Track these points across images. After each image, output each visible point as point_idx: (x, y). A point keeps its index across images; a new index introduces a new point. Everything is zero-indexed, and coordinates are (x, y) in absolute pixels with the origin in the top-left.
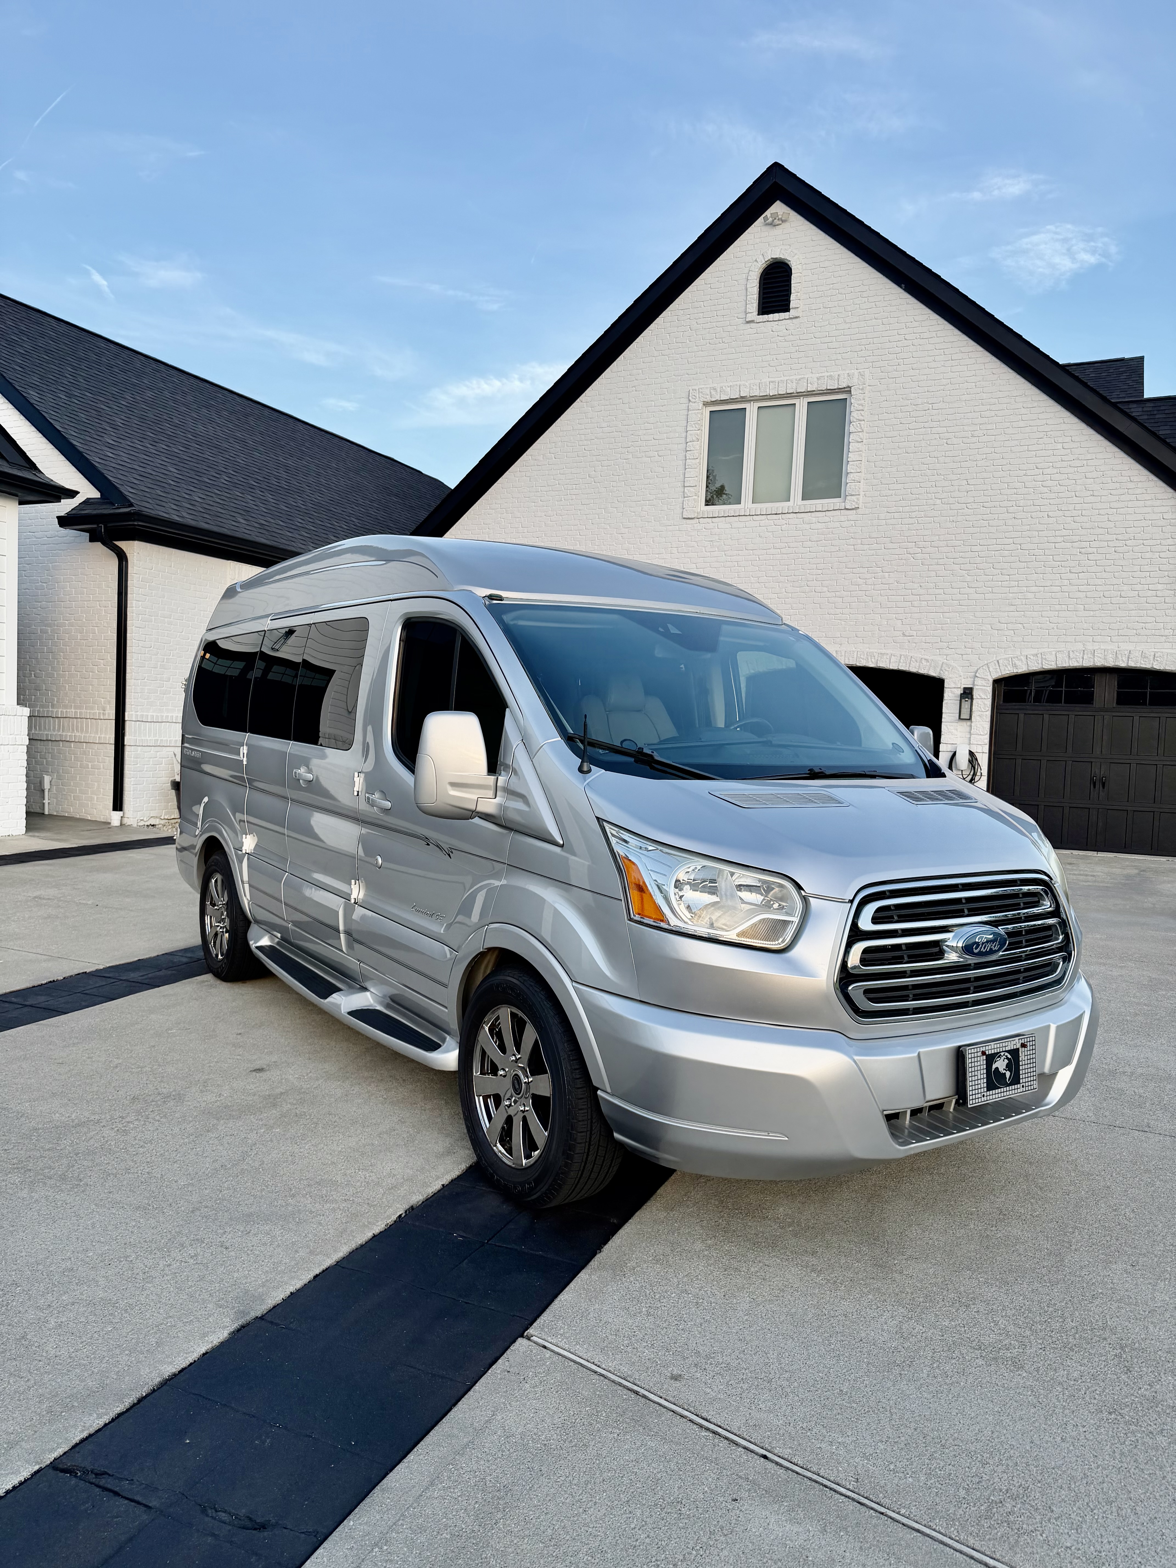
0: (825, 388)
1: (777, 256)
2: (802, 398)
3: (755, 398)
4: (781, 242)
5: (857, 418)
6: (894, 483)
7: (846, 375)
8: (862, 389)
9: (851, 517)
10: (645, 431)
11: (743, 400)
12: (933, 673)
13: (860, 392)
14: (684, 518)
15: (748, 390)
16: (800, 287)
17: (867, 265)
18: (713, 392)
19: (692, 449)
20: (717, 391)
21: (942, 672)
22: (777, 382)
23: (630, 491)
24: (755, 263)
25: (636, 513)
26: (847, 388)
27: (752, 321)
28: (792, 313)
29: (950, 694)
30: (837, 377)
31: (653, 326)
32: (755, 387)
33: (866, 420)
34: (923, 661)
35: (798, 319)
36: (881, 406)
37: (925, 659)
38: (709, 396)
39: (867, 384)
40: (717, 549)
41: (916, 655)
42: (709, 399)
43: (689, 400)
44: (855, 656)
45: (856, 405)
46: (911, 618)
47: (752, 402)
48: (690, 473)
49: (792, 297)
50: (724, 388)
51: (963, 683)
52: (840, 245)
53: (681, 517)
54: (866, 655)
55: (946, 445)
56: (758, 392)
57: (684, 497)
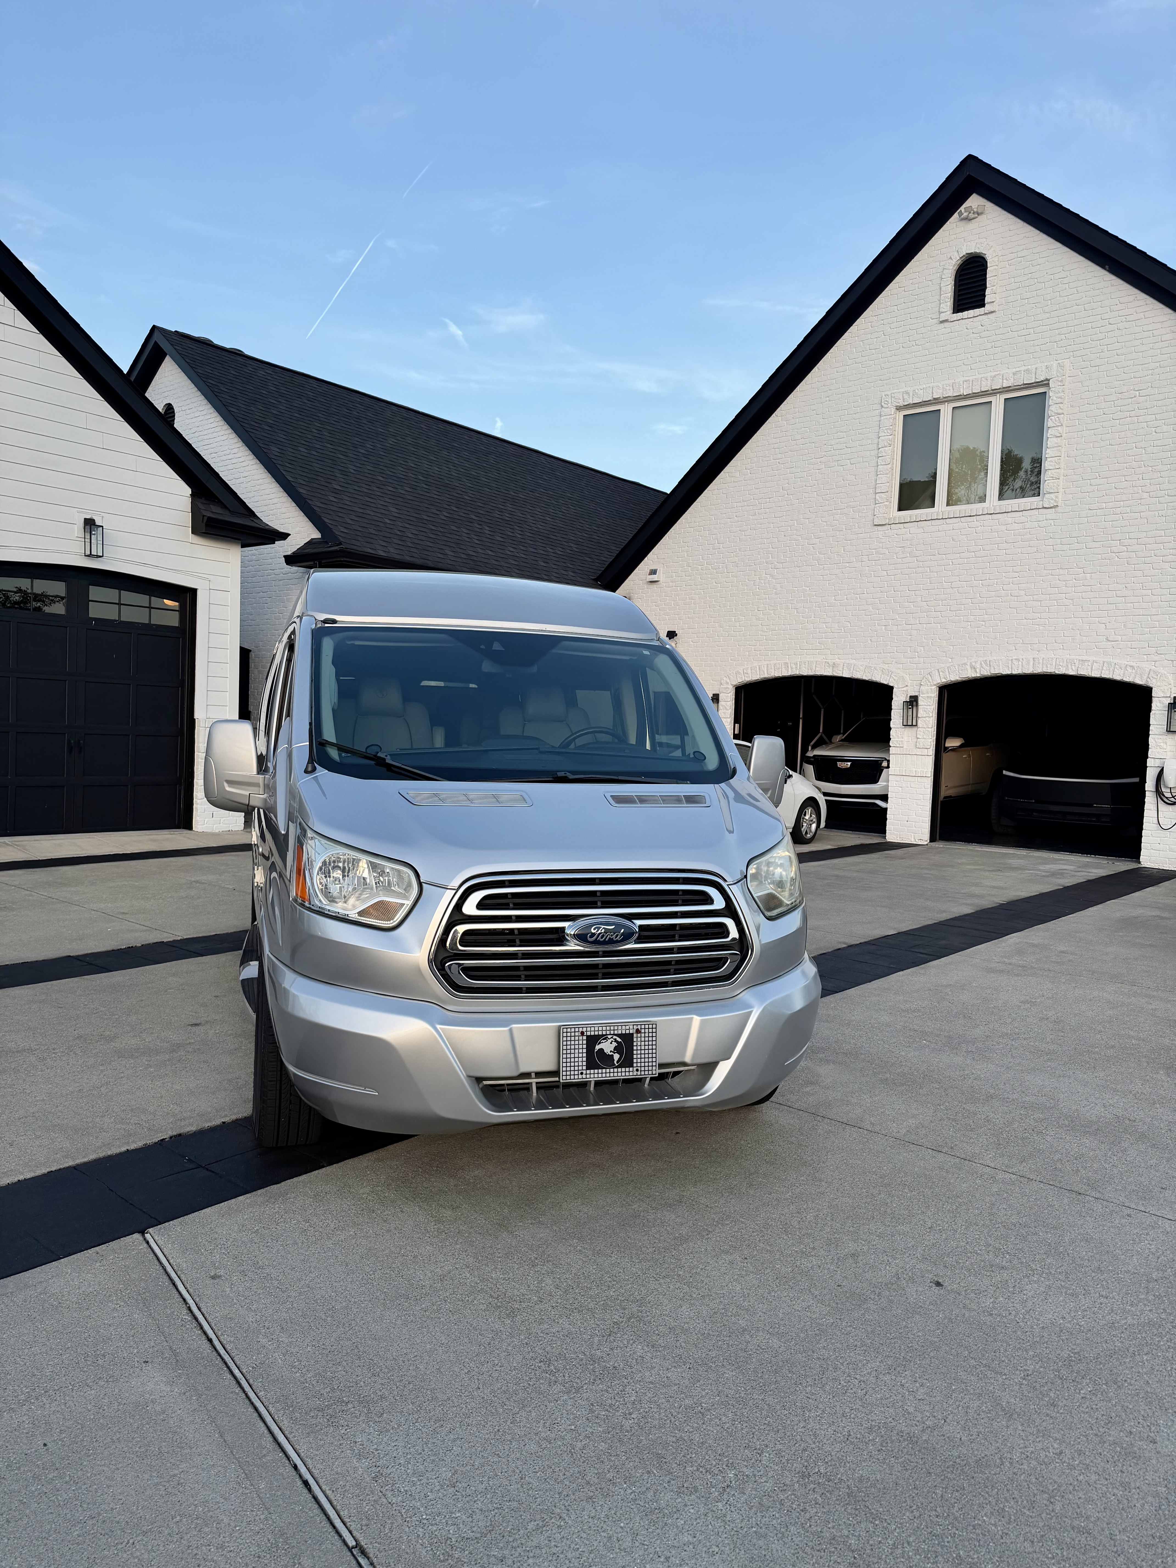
0: (1022, 383)
1: (973, 251)
2: (998, 395)
3: (949, 399)
4: (977, 235)
5: (1056, 411)
6: (1097, 478)
7: (1044, 368)
8: (1062, 381)
9: (1049, 516)
10: (838, 440)
11: (936, 401)
12: (1138, 681)
13: (1060, 384)
14: (876, 525)
15: (941, 391)
16: (996, 281)
17: (1068, 250)
18: (906, 396)
19: (884, 454)
20: (909, 395)
21: (1149, 680)
22: (971, 380)
23: (822, 501)
24: (950, 261)
25: (829, 523)
26: (1045, 381)
27: (946, 321)
28: (988, 308)
29: (1158, 704)
30: (1034, 371)
31: (846, 335)
32: (948, 388)
33: (1065, 413)
34: (1129, 668)
35: (994, 314)
36: (1083, 397)
37: (1130, 666)
38: (902, 400)
39: (1067, 376)
40: (908, 555)
41: (1120, 662)
42: (901, 403)
43: (882, 406)
44: (1054, 664)
45: (1055, 398)
46: (1115, 621)
47: (946, 403)
48: (883, 479)
49: (988, 292)
50: (917, 391)
51: (1173, 692)
52: (1039, 232)
53: (872, 524)
54: (1065, 662)
55: (1154, 434)
56: (952, 393)
57: (876, 504)
